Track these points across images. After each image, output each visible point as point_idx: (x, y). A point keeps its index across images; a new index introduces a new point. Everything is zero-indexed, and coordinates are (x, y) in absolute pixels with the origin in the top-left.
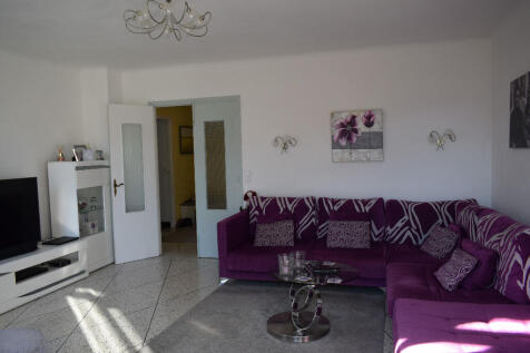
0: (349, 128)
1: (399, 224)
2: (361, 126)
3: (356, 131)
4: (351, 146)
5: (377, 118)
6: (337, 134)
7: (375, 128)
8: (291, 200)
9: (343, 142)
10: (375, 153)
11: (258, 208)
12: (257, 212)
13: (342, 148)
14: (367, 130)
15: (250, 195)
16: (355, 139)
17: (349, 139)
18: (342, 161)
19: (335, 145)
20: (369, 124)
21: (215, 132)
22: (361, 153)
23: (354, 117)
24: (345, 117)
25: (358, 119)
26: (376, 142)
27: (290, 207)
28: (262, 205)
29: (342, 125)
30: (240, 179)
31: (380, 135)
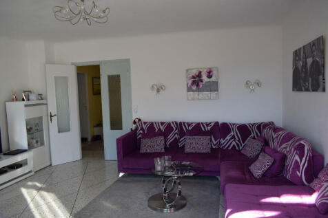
0: (197, 79)
1: (228, 137)
2: (204, 78)
3: (202, 81)
4: (199, 90)
5: (214, 73)
6: (190, 82)
7: (213, 79)
8: (162, 123)
9: (194, 88)
10: (214, 94)
11: (142, 129)
12: (141, 132)
13: (193, 91)
14: (208, 80)
15: (137, 120)
16: (201, 86)
17: (198, 85)
18: (193, 99)
19: (189, 90)
20: (210, 76)
21: (115, 81)
22: (203, 95)
23: (200, 72)
24: (195, 72)
25: (202, 73)
26: (213, 87)
27: (162, 128)
28: (144, 127)
29: (193, 77)
30: (130, 111)
31: (216, 83)
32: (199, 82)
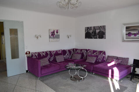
0: (53, 33)
1: (66, 55)
2: (55, 33)
3: (54, 34)
4: (54, 38)
5: (58, 31)
6: (51, 35)
7: (58, 34)
9: (52, 37)
10: (58, 39)
11: (35, 56)
12: (35, 57)
13: (52, 38)
14: (57, 34)
15: (28, 52)
16: (54, 36)
17: (53, 36)
18: (52, 41)
19: (50, 37)
20: (57, 33)
22: (56, 39)
23: (54, 31)
24: (52, 31)
25: (55, 31)
26: (58, 37)
27: (44, 54)
28: (36, 55)
29: (52, 33)
31: (59, 35)
32: (54, 35)
